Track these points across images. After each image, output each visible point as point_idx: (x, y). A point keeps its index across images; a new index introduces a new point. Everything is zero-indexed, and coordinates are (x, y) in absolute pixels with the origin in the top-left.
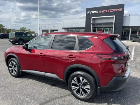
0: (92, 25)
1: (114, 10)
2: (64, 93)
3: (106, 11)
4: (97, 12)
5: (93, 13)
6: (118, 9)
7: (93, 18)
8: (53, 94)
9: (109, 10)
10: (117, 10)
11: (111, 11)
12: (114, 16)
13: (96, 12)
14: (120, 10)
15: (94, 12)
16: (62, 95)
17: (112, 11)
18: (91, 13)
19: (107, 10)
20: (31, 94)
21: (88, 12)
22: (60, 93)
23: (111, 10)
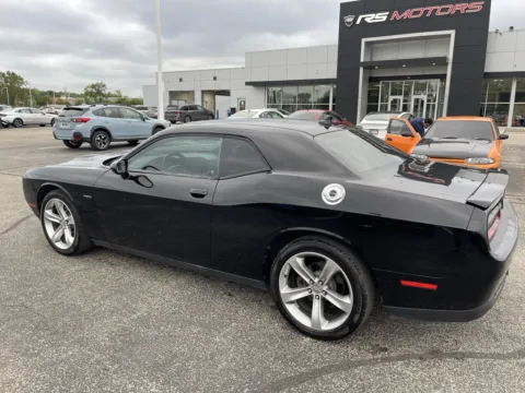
0: (361, 70)
1: (452, 9)
2: (309, 359)
3: (418, 13)
4: (384, 18)
5: (368, 20)
6: (465, 5)
7: (366, 43)
8: (262, 362)
9: (430, 9)
10: (460, 7)
11: (438, 13)
12: (452, 33)
13: (377, 16)
14: (476, 7)
15: (370, 18)
16: (303, 370)
17: (443, 10)
18: (358, 22)
19: (422, 10)
20: (169, 363)
21: (349, 19)
22: (292, 360)
23: (438, 7)
